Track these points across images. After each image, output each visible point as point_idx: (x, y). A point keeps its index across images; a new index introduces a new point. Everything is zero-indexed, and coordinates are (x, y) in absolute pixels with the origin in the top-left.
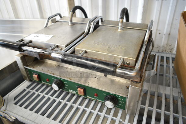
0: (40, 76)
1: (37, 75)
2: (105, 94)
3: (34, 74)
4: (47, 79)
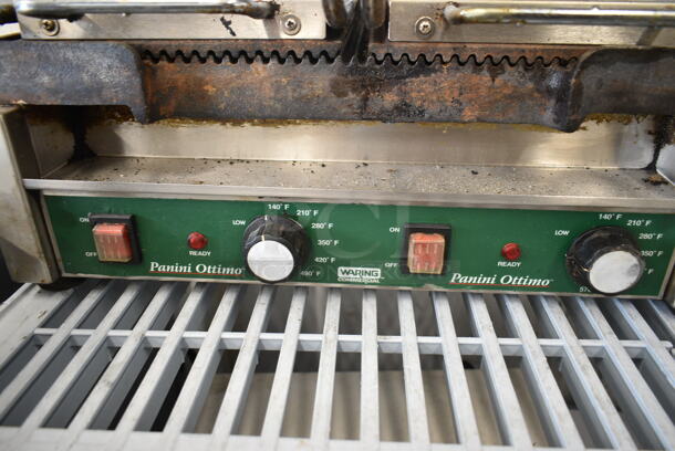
0: (141, 229)
1: (118, 221)
2: (566, 233)
3: (101, 221)
4: (192, 237)
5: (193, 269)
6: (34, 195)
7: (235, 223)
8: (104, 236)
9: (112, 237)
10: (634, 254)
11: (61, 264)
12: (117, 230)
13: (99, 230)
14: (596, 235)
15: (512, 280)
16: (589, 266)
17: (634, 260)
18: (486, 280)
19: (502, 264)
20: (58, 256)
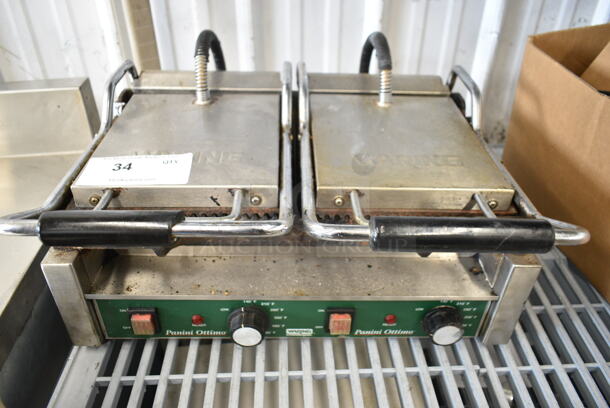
0: (161, 314)
1: (147, 313)
2: (422, 309)
3: (135, 313)
4: (194, 318)
5: (194, 332)
6: (90, 302)
7: (222, 310)
8: (139, 323)
9: (144, 323)
10: (458, 327)
11: (106, 333)
12: (147, 318)
13: (136, 318)
14: (438, 314)
15: (391, 332)
16: (433, 333)
17: (458, 330)
18: (377, 332)
19: (385, 325)
20: (104, 328)
